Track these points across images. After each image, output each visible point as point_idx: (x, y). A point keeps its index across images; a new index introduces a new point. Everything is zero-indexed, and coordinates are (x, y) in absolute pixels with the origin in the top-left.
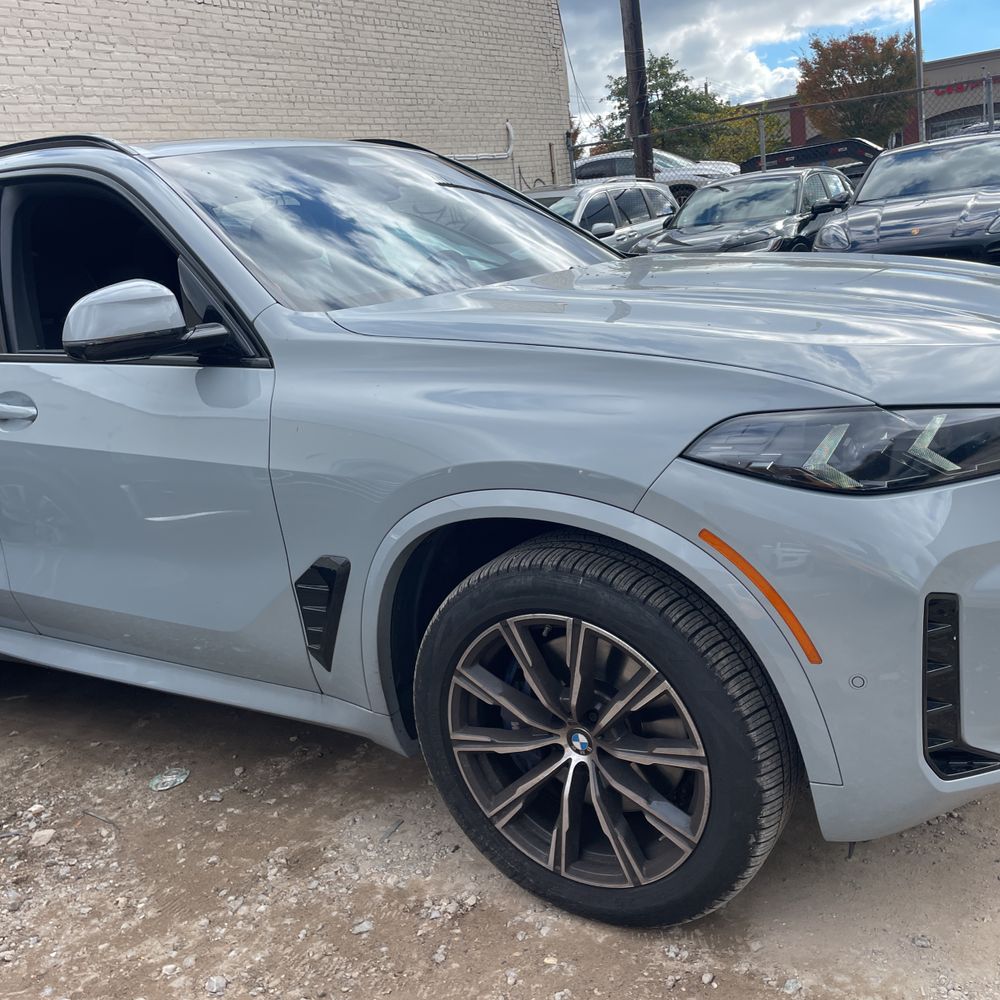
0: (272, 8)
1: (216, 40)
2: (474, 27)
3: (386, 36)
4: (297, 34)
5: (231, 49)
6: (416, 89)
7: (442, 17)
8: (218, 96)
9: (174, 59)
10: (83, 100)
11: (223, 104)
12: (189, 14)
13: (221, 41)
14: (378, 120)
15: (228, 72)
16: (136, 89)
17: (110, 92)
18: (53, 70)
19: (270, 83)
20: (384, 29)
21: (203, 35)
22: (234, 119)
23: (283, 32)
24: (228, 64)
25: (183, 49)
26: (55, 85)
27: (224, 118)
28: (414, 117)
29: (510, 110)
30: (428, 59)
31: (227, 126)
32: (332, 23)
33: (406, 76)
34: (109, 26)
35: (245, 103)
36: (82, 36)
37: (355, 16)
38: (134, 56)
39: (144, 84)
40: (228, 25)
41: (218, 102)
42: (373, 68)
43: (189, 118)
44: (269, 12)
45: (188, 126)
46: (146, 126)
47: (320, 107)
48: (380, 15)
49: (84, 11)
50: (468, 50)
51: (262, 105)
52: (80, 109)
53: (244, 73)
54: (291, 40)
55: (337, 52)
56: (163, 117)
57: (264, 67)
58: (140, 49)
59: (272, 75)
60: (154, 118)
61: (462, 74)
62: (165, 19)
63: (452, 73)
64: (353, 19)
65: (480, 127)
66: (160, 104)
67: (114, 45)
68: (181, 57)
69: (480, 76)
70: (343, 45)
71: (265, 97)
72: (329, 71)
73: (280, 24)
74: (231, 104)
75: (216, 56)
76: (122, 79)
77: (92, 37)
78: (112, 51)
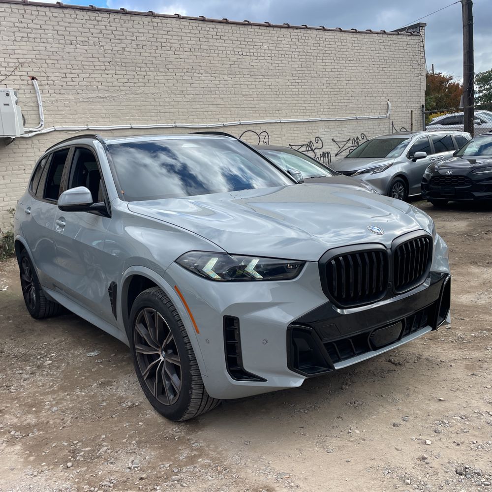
0: (273, 55)
1: (246, 70)
2: (375, 57)
3: (327, 64)
4: (284, 65)
5: (252, 73)
6: (340, 87)
7: (358, 54)
8: (244, 93)
9: (227, 78)
10: (187, 96)
11: (245, 97)
12: (236, 60)
13: (248, 70)
14: (318, 102)
15: (250, 83)
16: (209, 91)
17: (198, 93)
18: (176, 85)
19: (268, 87)
20: (327, 61)
21: (241, 68)
22: (250, 102)
23: (277, 65)
24: (250, 80)
25: (231, 74)
26: (176, 91)
27: (246, 102)
28: (338, 100)
29: (391, 95)
30: (348, 73)
31: (246, 106)
32: (301, 60)
33: (336, 82)
34: (201, 66)
35: (256, 96)
36: (189, 71)
37: (313, 56)
38: (210, 78)
39: (212, 89)
40: (252, 64)
41: (243, 96)
42: (319, 78)
43: (230, 103)
44: (271, 57)
45: (228, 106)
46: (211, 106)
47: (290, 96)
48: (325, 55)
49: (191, 61)
50: (370, 68)
51: (263, 96)
52: (185, 100)
53: (257, 83)
54: (281, 68)
55: (303, 72)
56: (218, 103)
57: (267, 80)
58: (213, 75)
59: (270, 84)
60: (215, 103)
61: (366, 79)
62: (225, 62)
63: (360, 79)
64: (312, 57)
65: (372, 103)
66: (218, 97)
67: (202, 74)
68: (230, 77)
69: (375, 80)
70: (305, 69)
71: (265, 93)
72: (297, 81)
73: (276, 62)
74: (249, 96)
75: (245, 76)
76: (203, 88)
77: (193, 71)
78: (201, 76)
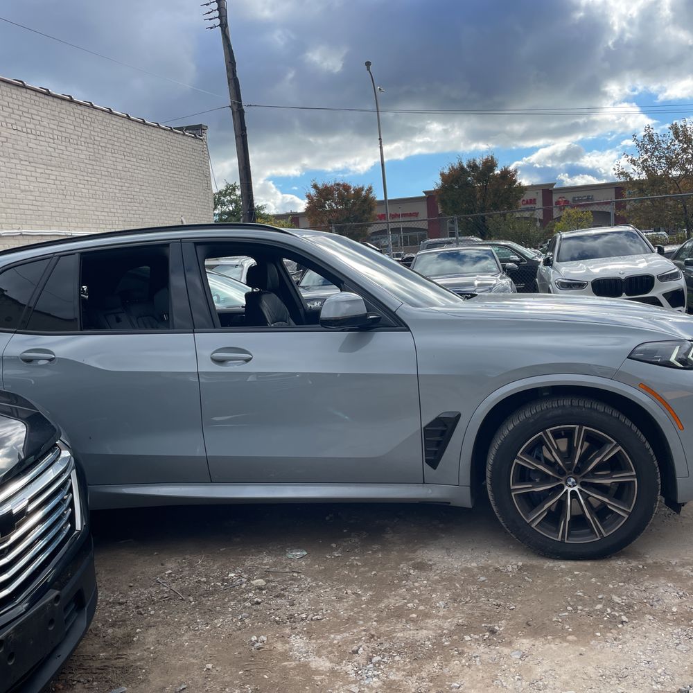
0: (56, 137)
1: (24, 153)
2: (165, 160)
3: (118, 160)
4: (69, 153)
5: (31, 159)
6: (133, 193)
7: (148, 152)
8: (22, 187)
11: (24, 193)
12: (9, 136)
13: (26, 154)
14: (112, 210)
15: (29, 173)
19: (52, 182)
20: (117, 155)
21: (16, 149)
22: (30, 202)
23: (60, 152)
24: (29, 168)
25: (3, 157)
27: (26, 201)
28: (132, 210)
29: (183, 210)
30: (140, 176)
31: (26, 207)
32: (88, 149)
33: (128, 185)
35: (38, 194)
37: (102, 146)
40: (30, 145)
41: (22, 191)
42: (110, 178)
44: (54, 139)
47: (80, 199)
48: (115, 147)
50: (161, 173)
51: (47, 195)
53: (38, 175)
54: (65, 157)
55: (91, 167)
57: (49, 172)
59: (54, 177)
61: (158, 186)
63: (152, 185)
64: (100, 148)
65: (168, 219)
68: (2, 161)
69: (168, 188)
70: (94, 163)
71: (49, 191)
72: (86, 178)
73: (60, 147)
74: (29, 193)
75: (22, 162)
